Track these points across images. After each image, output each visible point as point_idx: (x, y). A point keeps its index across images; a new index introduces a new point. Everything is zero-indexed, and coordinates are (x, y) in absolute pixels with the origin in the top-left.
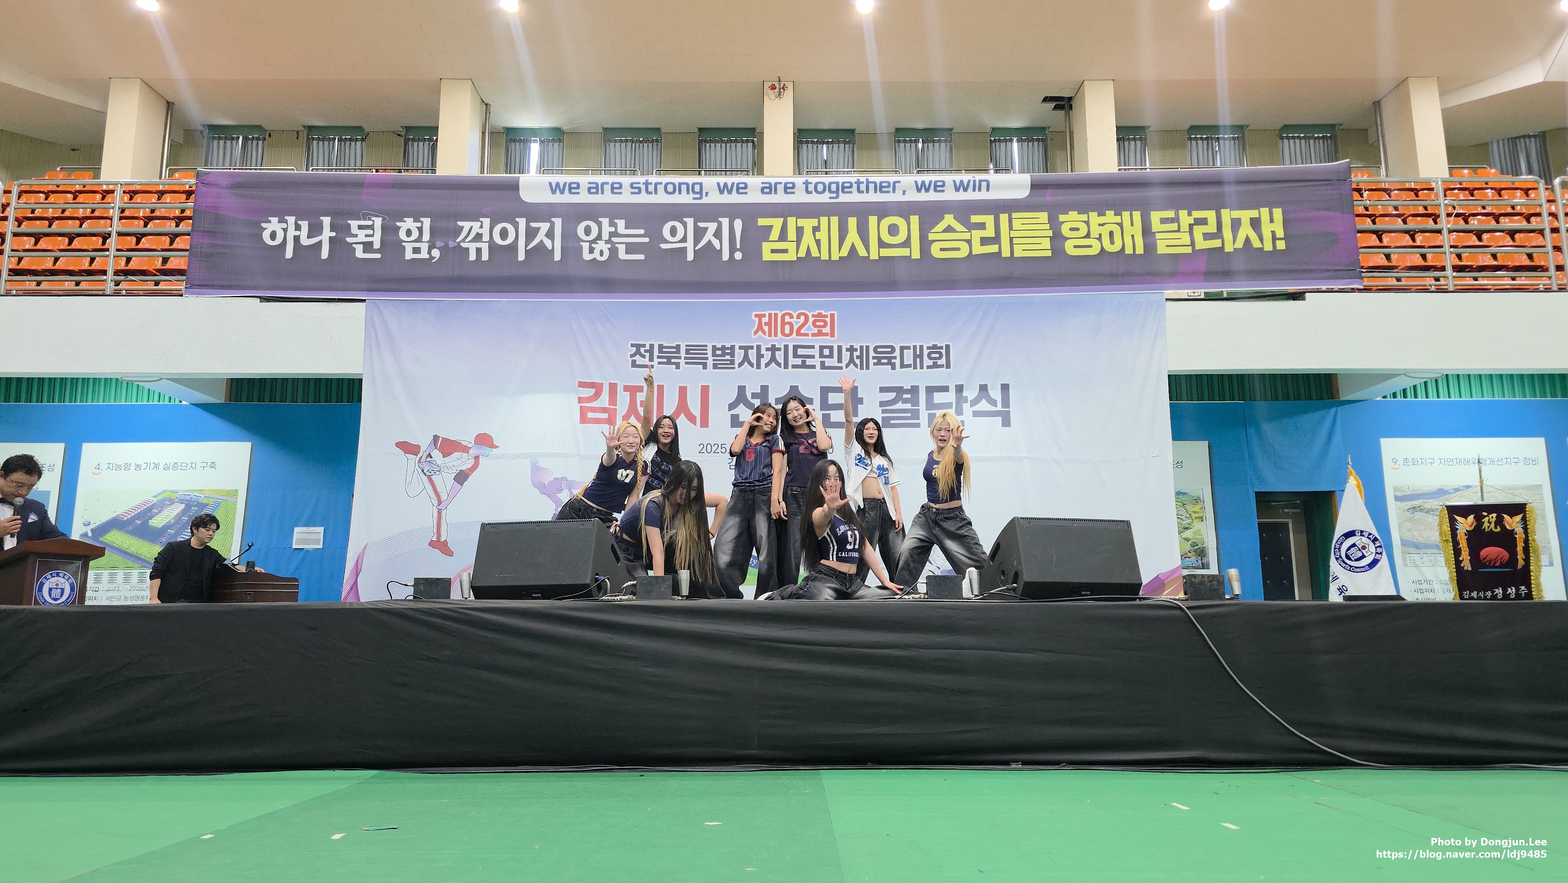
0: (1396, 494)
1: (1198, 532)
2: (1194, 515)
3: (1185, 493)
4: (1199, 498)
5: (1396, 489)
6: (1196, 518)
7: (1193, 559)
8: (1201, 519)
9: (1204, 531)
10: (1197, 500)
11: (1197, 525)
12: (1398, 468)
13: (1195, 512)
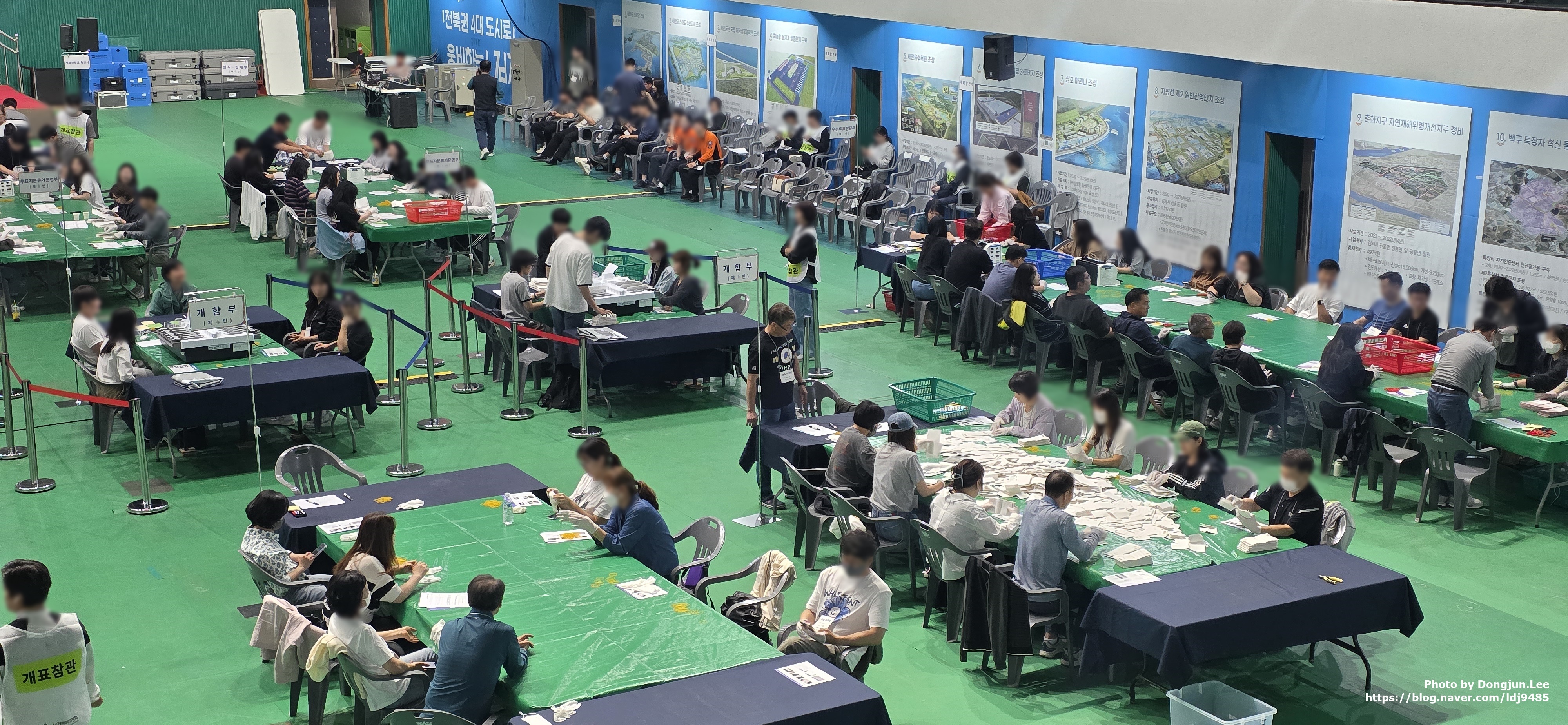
0: (1356, 148)
1: (1226, 162)
2: (1226, 147)
3: (1222, 127)
4: (1230, 132)
5: (1356, 143)
6: (1227, 149)
7: (1220, 185)
8: (1229, 150)
9: (1230, 161)
10: (1229, 134)
11: (1227, 156)
12: (1360, 124)
13: (1227, 144)
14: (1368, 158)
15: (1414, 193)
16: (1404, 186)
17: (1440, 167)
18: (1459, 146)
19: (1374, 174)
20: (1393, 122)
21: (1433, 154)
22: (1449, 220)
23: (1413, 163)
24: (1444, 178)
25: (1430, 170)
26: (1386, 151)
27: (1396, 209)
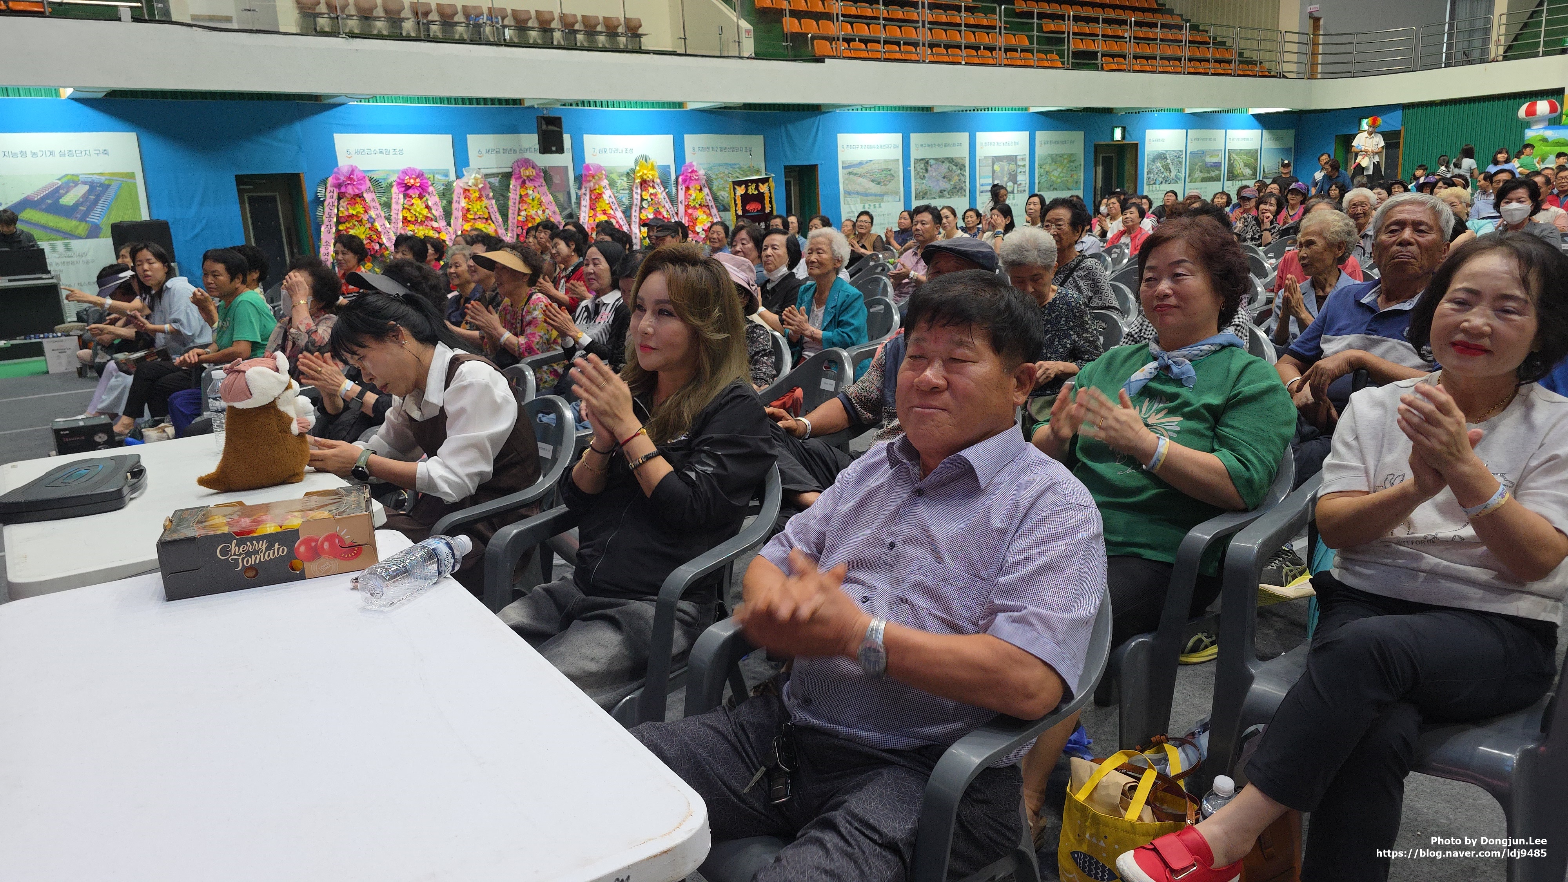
0: (843, 165)
5: (843, 162)
12: (844, 151)
14: (851, 170)
15: (879, 183)
16: (873, 181)
17: (890, 167)
18: (898, 154)
19: (855, 178)
20: (863, 147)
21: (886, 161)
22: (897, 193)
23: (875, 167)
24: (892, 172)
25: (885, 170)
26: (861, 164)
27: (871, 195)
